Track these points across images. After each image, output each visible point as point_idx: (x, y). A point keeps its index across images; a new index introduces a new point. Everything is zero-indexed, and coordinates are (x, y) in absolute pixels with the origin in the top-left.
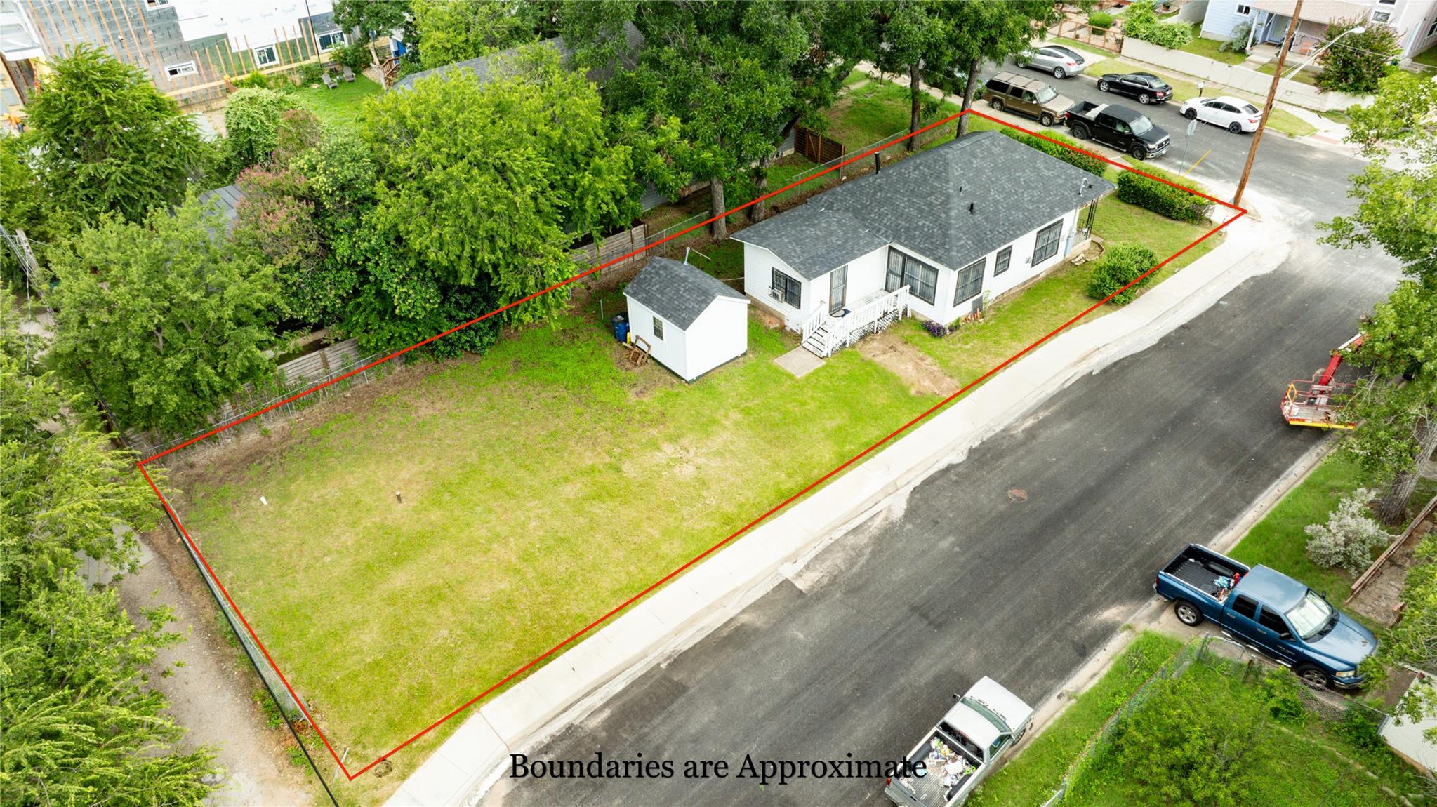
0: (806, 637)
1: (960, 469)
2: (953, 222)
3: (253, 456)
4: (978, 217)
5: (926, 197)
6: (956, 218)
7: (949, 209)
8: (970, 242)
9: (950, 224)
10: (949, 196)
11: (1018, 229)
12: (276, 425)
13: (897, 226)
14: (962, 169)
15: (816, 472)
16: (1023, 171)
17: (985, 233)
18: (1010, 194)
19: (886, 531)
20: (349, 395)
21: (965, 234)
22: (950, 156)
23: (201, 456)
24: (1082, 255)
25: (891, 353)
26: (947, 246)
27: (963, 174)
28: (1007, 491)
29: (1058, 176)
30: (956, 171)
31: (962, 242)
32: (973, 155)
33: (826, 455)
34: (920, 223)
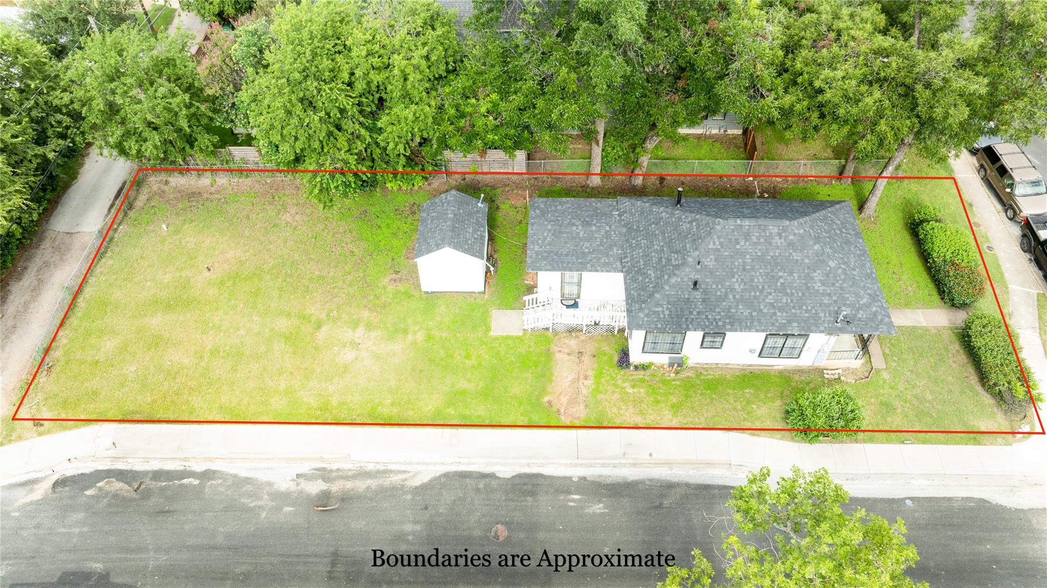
0: (265, 518)
1: (494, 483)
2: (667, 287)
3: (193, 195)
4: (698, 294)
5: (673, 252)
6: (672, 286)
7: (675, 274)
8: (667, 312)
9: (663, 288)
10: (684, 263)
11: (732, 324)
12: (222, 180)
13: (637, 262)
14: (721, 244)
15: (411, 413)
16: (791, 273)
17: (691, 313)
18: (755, 288)
19: (394, 488)
20: (269, 182)
21: (669, 303)
22: (718, 227)
23: (176, 179)
24: (840, 371)
25: (574, 358)
26: (643, 306)
27: (718, 250)
28: (498, 523)
29: (829, 295)
30: (713, 243)
31: (660, 309)
32: (747, 236)
33: (428, 407)
34: (649, 272)
